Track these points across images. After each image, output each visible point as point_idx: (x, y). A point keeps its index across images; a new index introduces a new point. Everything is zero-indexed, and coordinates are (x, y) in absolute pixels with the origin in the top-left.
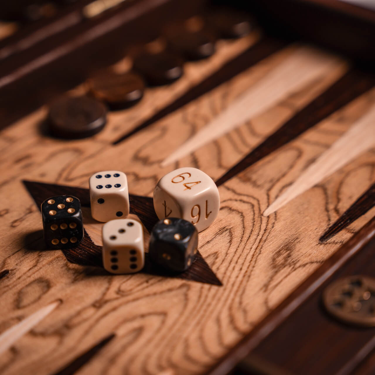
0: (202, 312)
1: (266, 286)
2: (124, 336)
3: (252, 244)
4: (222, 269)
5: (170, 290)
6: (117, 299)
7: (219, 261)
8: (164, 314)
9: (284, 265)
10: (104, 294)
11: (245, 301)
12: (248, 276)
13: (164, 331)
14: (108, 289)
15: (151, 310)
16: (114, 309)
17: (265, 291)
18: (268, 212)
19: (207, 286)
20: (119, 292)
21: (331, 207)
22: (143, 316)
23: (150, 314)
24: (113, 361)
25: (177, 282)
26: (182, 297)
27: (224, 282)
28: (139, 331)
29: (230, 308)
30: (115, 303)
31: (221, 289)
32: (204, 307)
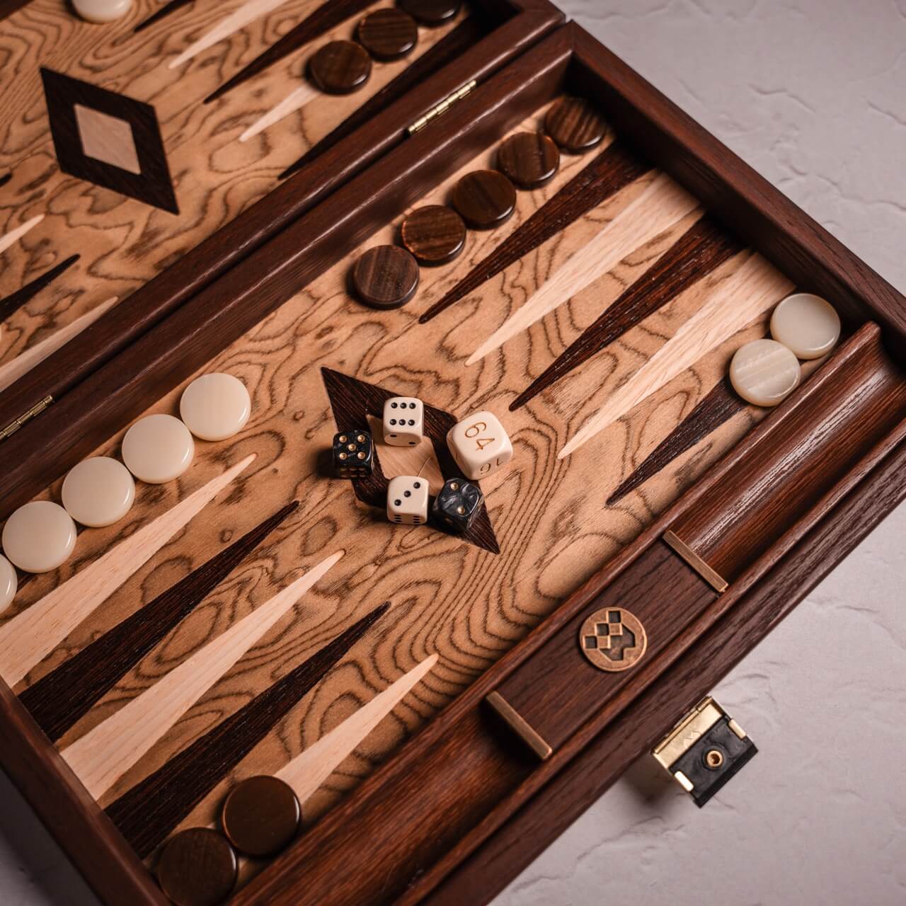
0: (474, 587)
1: (541, 560)
2: (397, 607)
3: (538, 499)
4: (503, 532)
5: (448, 552)
6: (396, 556)
7: (502, 518)
8: (439, 584)
9: (563, 534)
10: (386, 549)
11: (517, 579)
12: (526, 544)
13: (435, 605)
14: (390, 542)
15: (428, 578)
16: (393, 570)
17: (538, 567)
18: (563, 453)
19: (484, 552)
20: (400, 546)
21: (629, 455)
22: (418, 583)
23: (425, 582)
24: (384, 635)
25: (457, 542)
26: (457, 564)
27: (502, 550)
28: (413, 601)
29: (501, 586)
30: (395, 563)
31: (498, 556)
32: (476, 581)
